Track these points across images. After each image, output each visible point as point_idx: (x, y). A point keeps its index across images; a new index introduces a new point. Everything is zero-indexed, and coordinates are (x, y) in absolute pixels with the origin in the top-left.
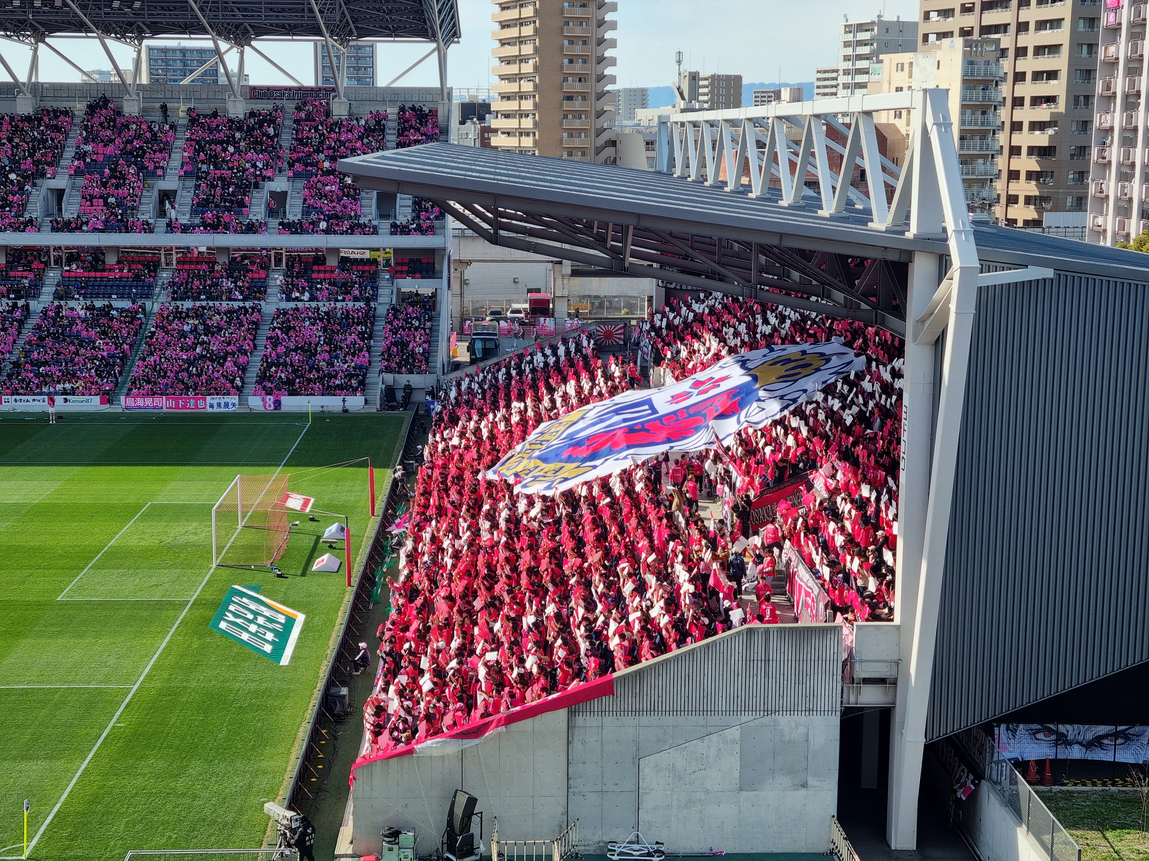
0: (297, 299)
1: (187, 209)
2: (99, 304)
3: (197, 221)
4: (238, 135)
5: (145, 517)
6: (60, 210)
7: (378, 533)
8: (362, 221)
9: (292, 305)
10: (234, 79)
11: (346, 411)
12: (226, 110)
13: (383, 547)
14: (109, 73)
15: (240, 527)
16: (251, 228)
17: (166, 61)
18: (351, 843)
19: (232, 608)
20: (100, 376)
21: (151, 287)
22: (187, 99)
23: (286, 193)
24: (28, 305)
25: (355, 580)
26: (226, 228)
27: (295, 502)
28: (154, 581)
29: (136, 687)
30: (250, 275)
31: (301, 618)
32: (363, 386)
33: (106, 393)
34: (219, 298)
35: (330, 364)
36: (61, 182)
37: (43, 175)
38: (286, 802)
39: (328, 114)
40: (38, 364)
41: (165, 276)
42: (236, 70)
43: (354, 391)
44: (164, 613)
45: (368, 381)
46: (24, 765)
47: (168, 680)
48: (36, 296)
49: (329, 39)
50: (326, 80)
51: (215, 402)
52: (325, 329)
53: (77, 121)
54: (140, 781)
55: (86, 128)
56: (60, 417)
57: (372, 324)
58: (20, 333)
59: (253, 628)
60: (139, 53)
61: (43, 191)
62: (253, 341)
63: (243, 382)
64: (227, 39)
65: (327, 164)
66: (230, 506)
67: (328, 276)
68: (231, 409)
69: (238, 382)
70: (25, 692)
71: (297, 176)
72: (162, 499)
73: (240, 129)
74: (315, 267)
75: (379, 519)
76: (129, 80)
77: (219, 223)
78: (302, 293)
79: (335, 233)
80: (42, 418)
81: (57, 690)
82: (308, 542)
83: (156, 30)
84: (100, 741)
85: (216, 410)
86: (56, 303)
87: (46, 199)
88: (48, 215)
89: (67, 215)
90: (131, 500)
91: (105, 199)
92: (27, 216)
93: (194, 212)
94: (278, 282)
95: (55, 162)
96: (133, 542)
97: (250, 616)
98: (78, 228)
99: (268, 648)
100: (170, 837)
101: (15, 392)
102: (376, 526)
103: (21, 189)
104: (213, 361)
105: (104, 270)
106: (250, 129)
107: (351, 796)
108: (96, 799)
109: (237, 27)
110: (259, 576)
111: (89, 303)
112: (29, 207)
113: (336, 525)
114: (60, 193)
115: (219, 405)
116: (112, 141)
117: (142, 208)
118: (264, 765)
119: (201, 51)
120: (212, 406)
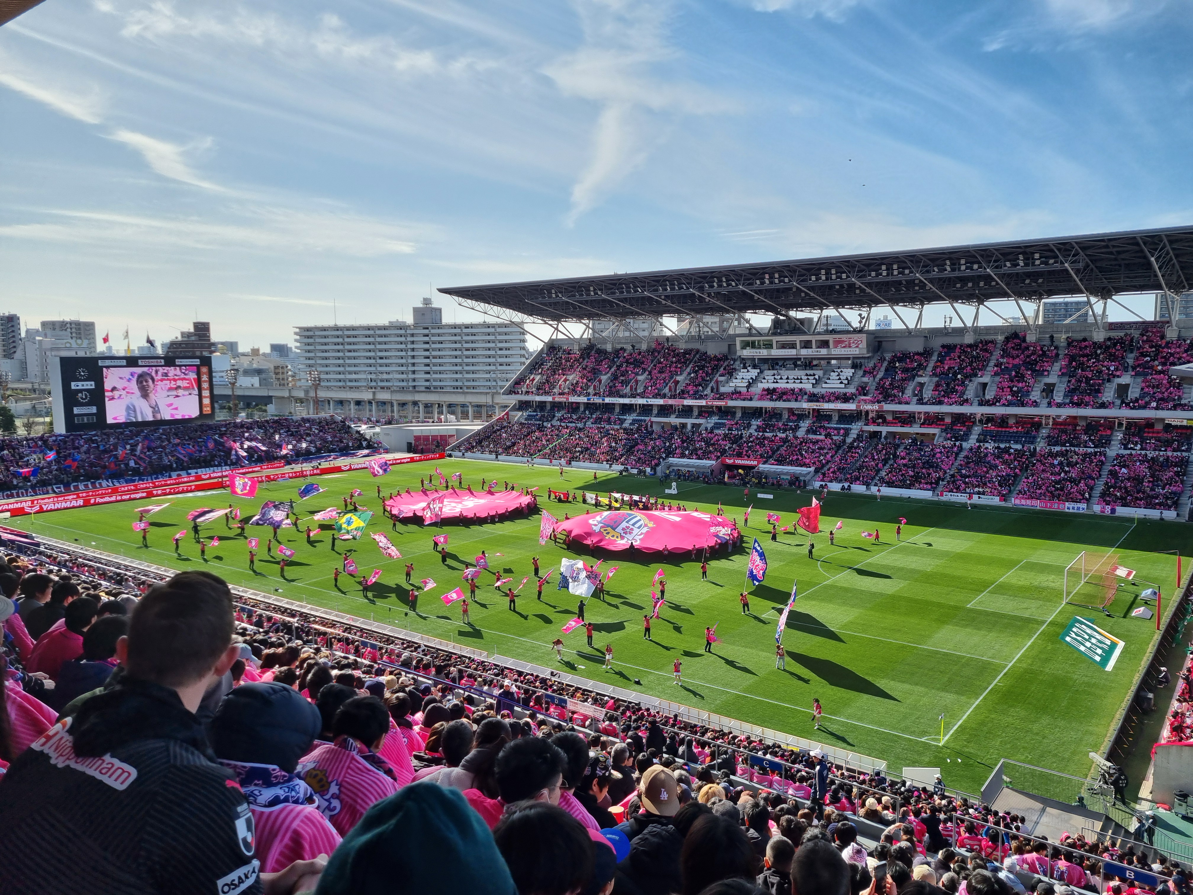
0: (1131, 449)
1: (1062, 394)
2: (1002, 446)
3: (1068, 401)
4: (1099, 352)
5: (1022, 568)
6: (984, 394)
7: (1182, 599)
8: (1183, 402)
9: (1128, 452)
10: (1099, 318)
11: (1162, 519)
12: (1091, 337)
13: (1186, 610)
14: (1019, 318)
15: (1083, 582)
16: (1103, 406)
17: (1055, 310)
18: (1151, 793)
19: (1074, 629)
20: (1002, 487)
21: (1035, 437)
22: (1067, 332)
23: (1129, 385)
24: (961, 445)
25: (1163, 627)
26: (1087, 405)
27: (1122, 572)
28: (1025, 605)
29: (1011, 664)
30: (1100, 433)
31: (1121, 644)
32: (1176, 505)
33: (1003, 495)
34: (1078, 446)
35: (1152, 490)
36: (986, 379)
37: (976, 375)
38: (1105, 755)
39: (1163, 337)
40: (966, 476)
41: (1044, 432)
42: (1100, 312)
43: (1169, 508)
44: (1031, 625)
45: (1180, 502)
46: (943, 694)
47: (1031, 665)
48: (966, 440)
49: (1168, 292)
50: (1162, 316)
51: (1071, 506)
52: (1150, 468)
53: (999, 346)
54: (1010, 719)
55: (1003, 350)
56: (974, 506)
57: (1186, 466)
58: (956, 459)
59: (1088, 644)
60: (1039, 306)
61: (976, 383)
62: (1099, 472)
63: (1090, 496)
64: (1096, 295)
65: (1160, 368)
66: (1077, 569)
67: (1155, 435)
68: (1081, 511)
69: (1087, 495)
70: (946, 654)
71: (1137, 374)
72: (1033, 559)
73: (1100, 347)
74: (1146, 430)
75: (1183, 590)
76: (1031, 322)
77: (1082, 402)
78: (1136, 445)
79: (1163, 409)
80: (965, 505)
81: (964, 657)
82: (1130, 598)
83: (1050, 293)
84: (987, 691)
85: (1071, 511)
86: (977, 444)
87: (977, 388)
88: (977, 397)
89: (988, 397)
90: (1014, 557)
91: (1011, 388)
92: (965, 397)
93: (1065, 396)
94: (1119, 438)
95: (983, 368)
96: (1014, 581)
97: (1087, 637)
98: (994, 404)
99: (1098, 658)
100: (1027, 757)
101: (951, 491)
102: (1181, 595)
103: (963, 383)
104: (1071, 482)
105: (1007, 427)
106: (1108, 347)
107: (1152, 763)
108: (983, 723)
109: (1104, 288)
110: (1095, 613)
111: (996, 445)
112: (967, 392)
113: (1151, 590)
114: (984, 385)
115: (1073, 508)
116: (1018, 356)
117: (1033, 393)
118: (1091, 728)
119: (1078, 303)
120: (1068, 508)
